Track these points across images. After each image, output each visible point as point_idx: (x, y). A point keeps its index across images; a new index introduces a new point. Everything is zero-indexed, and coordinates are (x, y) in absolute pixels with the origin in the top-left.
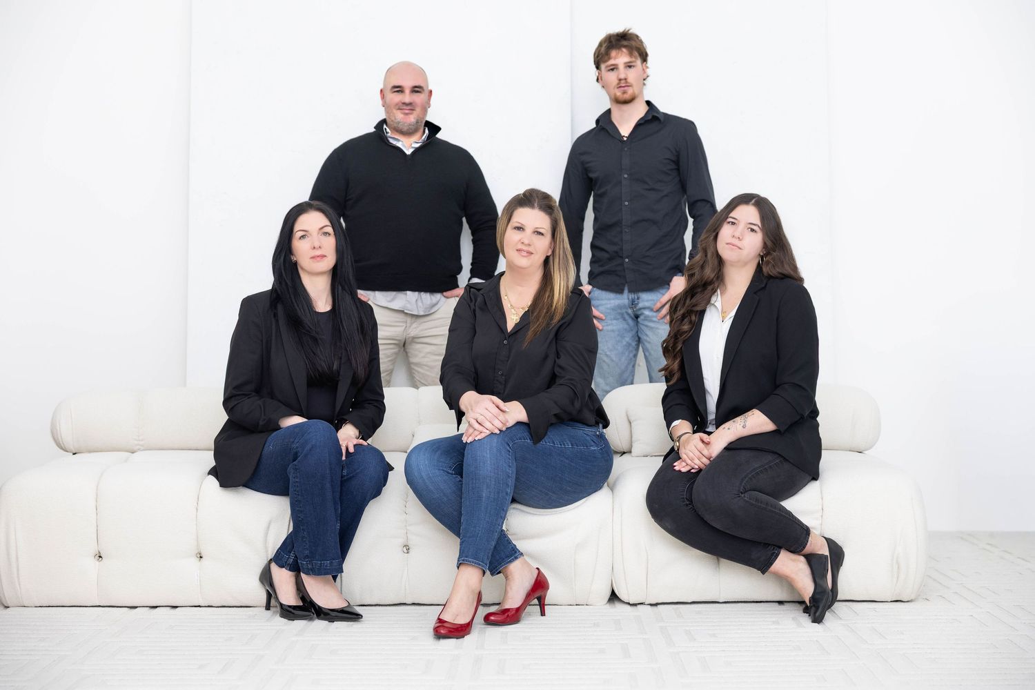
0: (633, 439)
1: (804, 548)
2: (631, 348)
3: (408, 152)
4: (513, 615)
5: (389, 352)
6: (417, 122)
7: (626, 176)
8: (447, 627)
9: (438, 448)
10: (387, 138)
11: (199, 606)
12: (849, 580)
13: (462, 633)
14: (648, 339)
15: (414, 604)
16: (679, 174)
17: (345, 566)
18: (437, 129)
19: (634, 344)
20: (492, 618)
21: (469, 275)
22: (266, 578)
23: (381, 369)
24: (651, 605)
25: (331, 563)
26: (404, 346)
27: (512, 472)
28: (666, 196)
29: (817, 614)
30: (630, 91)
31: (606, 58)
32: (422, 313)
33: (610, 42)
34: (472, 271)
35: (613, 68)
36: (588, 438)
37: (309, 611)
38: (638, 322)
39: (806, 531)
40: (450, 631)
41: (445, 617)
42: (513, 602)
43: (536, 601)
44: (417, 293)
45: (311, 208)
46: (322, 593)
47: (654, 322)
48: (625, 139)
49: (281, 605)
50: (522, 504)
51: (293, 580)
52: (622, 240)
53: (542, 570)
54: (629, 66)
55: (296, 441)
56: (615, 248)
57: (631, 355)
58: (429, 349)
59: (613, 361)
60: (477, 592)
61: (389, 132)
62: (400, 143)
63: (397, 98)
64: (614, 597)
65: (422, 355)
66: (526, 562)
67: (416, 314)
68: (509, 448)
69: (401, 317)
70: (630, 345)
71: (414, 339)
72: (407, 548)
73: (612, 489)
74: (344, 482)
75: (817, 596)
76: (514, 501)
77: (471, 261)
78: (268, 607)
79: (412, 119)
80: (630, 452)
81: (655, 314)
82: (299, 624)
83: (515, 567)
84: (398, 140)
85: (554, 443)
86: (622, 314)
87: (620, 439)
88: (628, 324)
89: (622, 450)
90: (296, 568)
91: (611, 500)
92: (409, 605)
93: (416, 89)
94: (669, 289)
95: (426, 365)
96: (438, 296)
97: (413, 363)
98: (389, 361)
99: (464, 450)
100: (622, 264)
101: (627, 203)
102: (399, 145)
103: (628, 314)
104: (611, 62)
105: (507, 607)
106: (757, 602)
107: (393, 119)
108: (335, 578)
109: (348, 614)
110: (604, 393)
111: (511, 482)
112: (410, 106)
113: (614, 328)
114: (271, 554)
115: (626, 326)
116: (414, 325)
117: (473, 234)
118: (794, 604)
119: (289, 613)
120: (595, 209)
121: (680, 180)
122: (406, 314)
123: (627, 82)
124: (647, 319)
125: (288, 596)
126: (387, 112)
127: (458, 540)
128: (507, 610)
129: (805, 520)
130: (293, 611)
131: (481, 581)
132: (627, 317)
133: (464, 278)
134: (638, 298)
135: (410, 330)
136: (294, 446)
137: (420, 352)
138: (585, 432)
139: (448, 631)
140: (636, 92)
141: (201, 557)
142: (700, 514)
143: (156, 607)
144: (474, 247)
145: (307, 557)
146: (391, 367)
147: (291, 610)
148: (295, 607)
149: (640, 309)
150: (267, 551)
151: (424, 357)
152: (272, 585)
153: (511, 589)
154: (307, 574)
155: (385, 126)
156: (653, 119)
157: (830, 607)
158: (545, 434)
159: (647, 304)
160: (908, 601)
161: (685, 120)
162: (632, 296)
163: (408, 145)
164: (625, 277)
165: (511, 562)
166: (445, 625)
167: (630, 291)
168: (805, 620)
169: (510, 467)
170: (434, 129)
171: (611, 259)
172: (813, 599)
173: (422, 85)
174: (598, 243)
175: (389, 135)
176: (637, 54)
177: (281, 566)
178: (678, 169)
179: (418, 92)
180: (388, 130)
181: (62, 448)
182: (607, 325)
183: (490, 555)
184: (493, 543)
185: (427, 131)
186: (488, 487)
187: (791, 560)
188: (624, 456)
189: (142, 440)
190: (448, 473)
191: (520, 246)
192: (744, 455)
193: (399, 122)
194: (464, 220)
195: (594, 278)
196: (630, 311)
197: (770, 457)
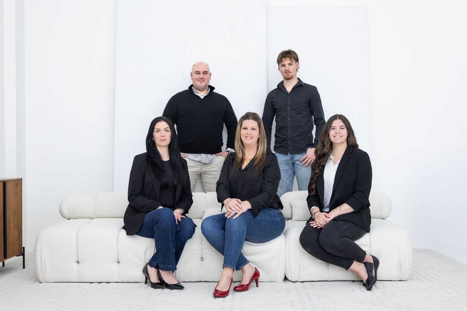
0: (293, 213)
1: (364, 260)
2: (291, 177)
3: (202, 98)
4: (245, 287)
5: (194, 178)
6: (205, 86)
7: (289, 108)
8: (219, 293)
9: (215, 219)
10: (193, 92)
11: (118, 282)
12: (382, 272)
13: (225, 295)
14: (298, 173)
15: (205, 281)
16: (310, 107)
17: (177, 267)
18: (214, 88)
19: (292, 175)
20: (237, 289)
21: (226, 147)
22: (145, 271)
23: (191, 185)
24: (301, 282)
25: (172, 266)
26: (200, 175)
27: (245, 229)
28: (305, 116)
29: (369, 287)
30: (290, 74)
31: (281, 61)
32: (208, 163)
33: (282, 55)
34: (227, 145)
35: (284, 65)
36: (276, 215)
37: (163, 285)
38: (294, 166)
39: (364, 253)
40: (220, 295)
41: (218, 289)
42: (246, 282)
43: (255, 281)
44: (206, 154)
45: (162, 120)
46: (168, 278)
47: (300, 166)
48: (289, 93)
49: (151, 283)
50: (248, 241)
51: (156, 272)
52: (287, 134)
53: (257, 268)
54: (290, 64)
55: (157, 216)
56: (285, 137)
57: (291, 179)
58: (210, 176)
59: (284, 181)
60: (231, 278)
61: (194, 90)
62: (199, 94)
63: (197, 76)
64: (286, 279)
65: (208, 179)
66: (251, 265)
67: (206, 163)
68: (244, 219)
69: (199, 164)
70: (291, 175)
71: (205, 173)
72: (202, 259)
73: (285, 235)
74: (177, 233)
75: (369, 280)
76: (246, 240)
77: (227, 141)
78: (146, 283)
79: (203, 84)
80: (292, 219)
81: (300, 163)
82: (159, 291)
83: (246, 267)
84: (198, 93)
85: (262, 217)
86: (288, 163)
87: (287, 214)
88: (290, 167)
89: (288, 218)
90: (157, 267)
91: (285, 240)
92: (203, 282)
93: (205, 73)
94: (306, 153)
95: (209, 183)
96: (214, 155)
97: (204, 182)
98: (194, 181)
99: (226, 220)
100: (287, 143)
101: (289, 119)
102: (198, 95)
103: (290, 163)
104: (283, 63)
105: (243, 284)
106: (344, 281)
107: (196, 84)
108: (173, 272)
109: (178, 287)
110: (281, 195)
111: (245, 233)
112: (202, 80)
113: (285, 169)
114: (148, 261)
115: (289, 168)
116: (205, 167)
117: (228, 130)
118: (359, 282)
119: (154, 286)
120: (276, 121)
121: (311, 110)
122: (201, 163)
123: (289, 71)
124: (297, 164)
125: (154, 279)
126: (193, 82)
127: (223, 257)
128: (243, 285)
129: (364, 248)
130: (156, 285)
131: (232, 274)
132: (290, 164)
133: (224, 148)
134: (294, 157)
135: (203, 169)
136: (157, 218)
137: (207, 178)
138: (274, 212)
139: (219, 294)
140: (293, 75)
141: (119, 262)
142: (322, 246)
143: (101, 283)
144: (228, 135)
145: (162, 263)
146: (195, 184)
147: (155, 284)
148: (157, 284)
149: (295, 161)
150: (145, 260)
151: (208, 180)
152: (147, 274)
153: (244, 276)
154: (162, 270)
155: (193, 87)
156: (300, 86)
157: (374, 283)
158: (259, 213)
159: (297, 159)
160: (405, 281)
161: (313, 86)
162: (291, 156)
163: (202, 95)
164: (288, 148)
165: (244, 265)
166: (218, 292)
167: (291, 154)
168: (364, 289)
169: (244, 227)
170: (212, 88)
171: (283, 141)
172: (367, 281)
173: (207, 71)
174: (278, 135)
175: (194, 91)
176: (293, 60)
177: (152, 267)
178: (310, 106)
179: (205, 74)
180: (194, 89)
181: (63, 217)
182: (282, 167)
183: (236, 263)
184: (238, 258)
185: (209, 89)
186: (235, 235)
187: (358, 265)
188: (289, 220)
189: (95, 214)
190: (219, 229)
191: (246, 135)
192: (341, 223)
193: (198, 86)
194: (224, 124)
195: (276, 148)
196: (291, 162)
197: (351, 224)
